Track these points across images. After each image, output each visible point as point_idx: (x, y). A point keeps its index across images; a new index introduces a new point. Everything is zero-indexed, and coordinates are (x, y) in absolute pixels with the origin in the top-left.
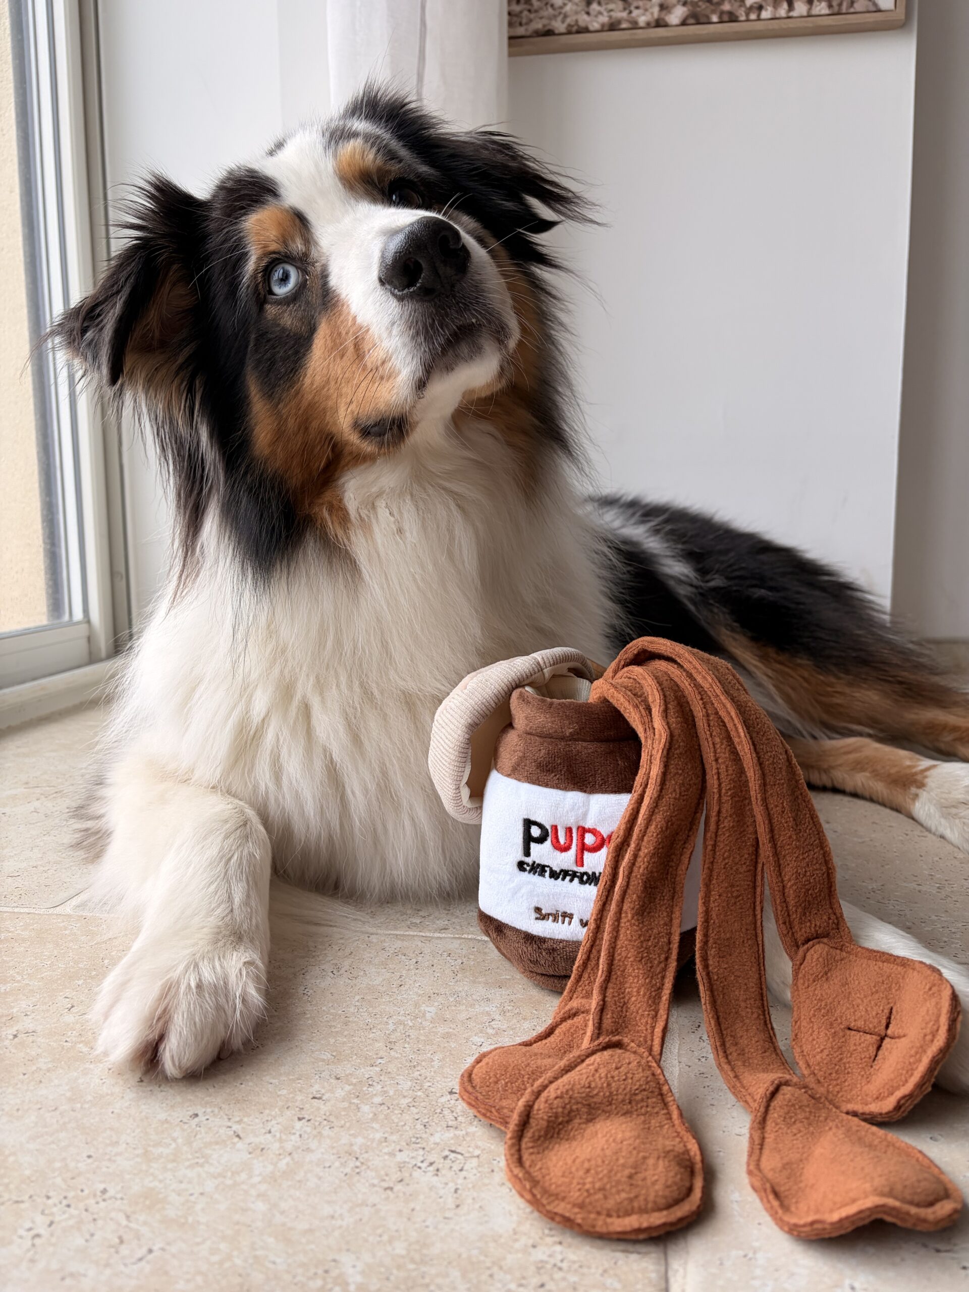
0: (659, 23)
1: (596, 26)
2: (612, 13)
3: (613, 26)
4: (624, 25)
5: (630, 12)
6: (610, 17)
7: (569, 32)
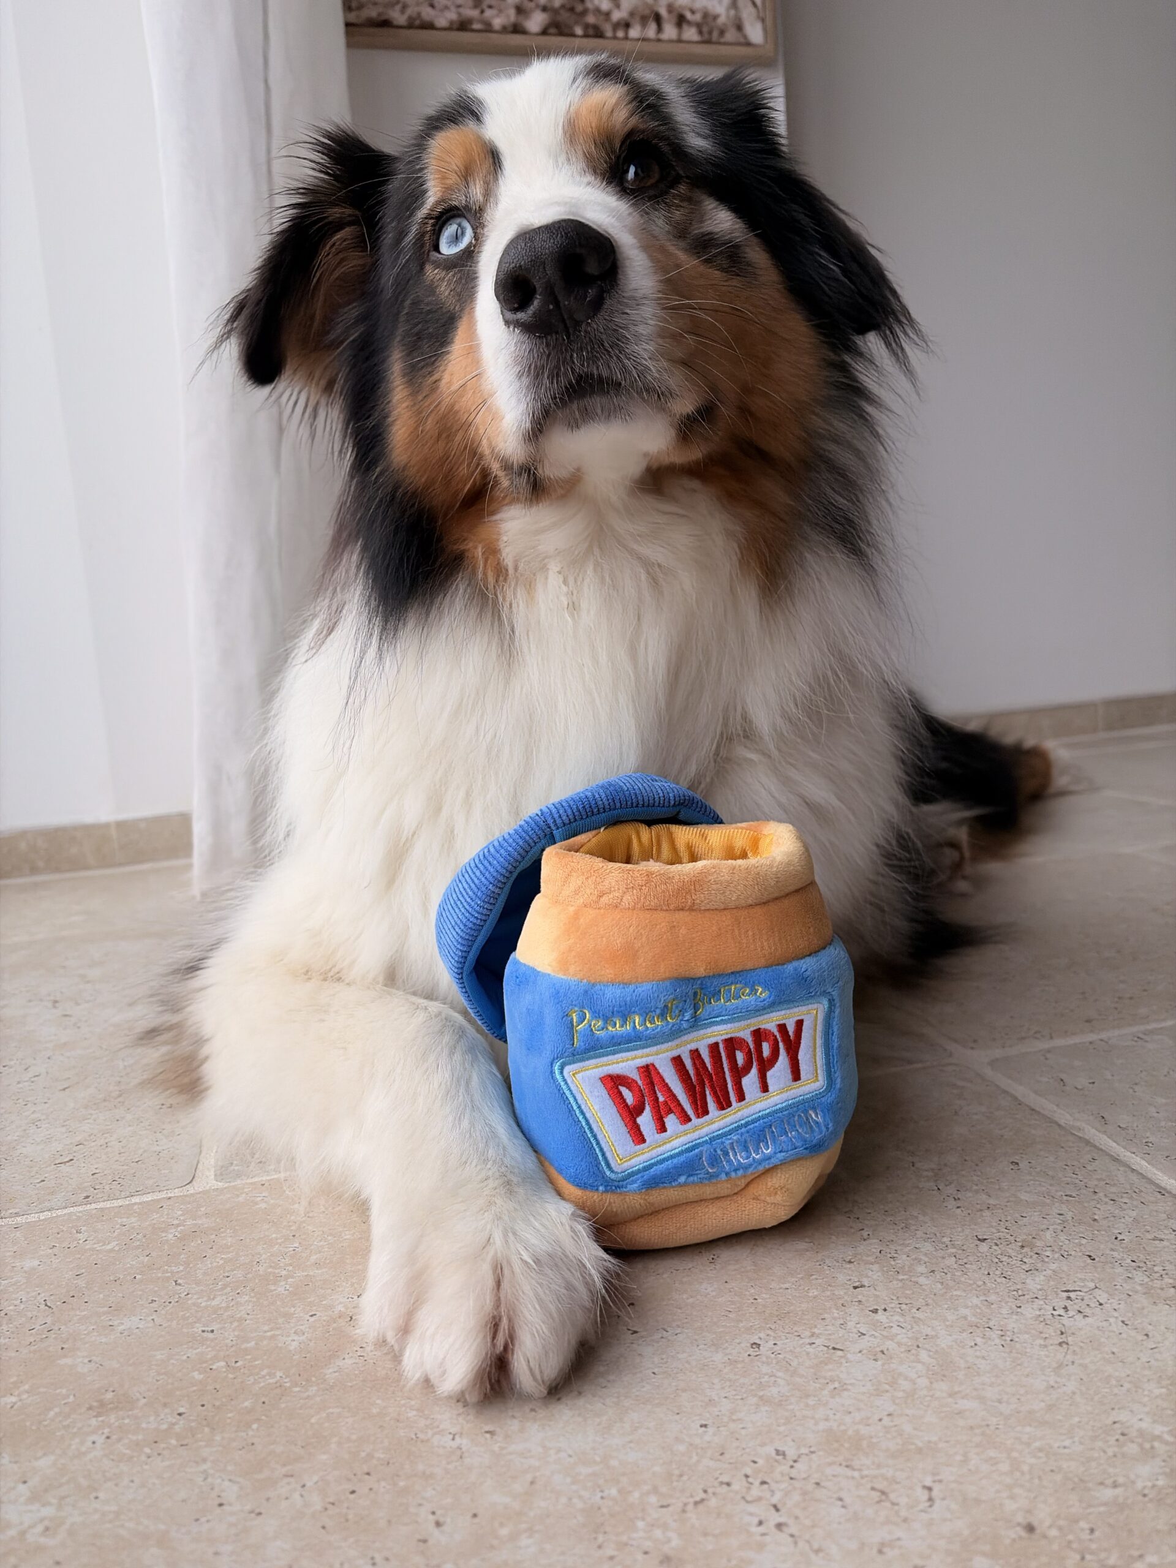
0: (517, 29)
1: (442, 22)
2: (461, 10)
3: (463, 26)
4: (476, 26)
5: (482, 12)
6: (459, 14)
7: (410, 26)
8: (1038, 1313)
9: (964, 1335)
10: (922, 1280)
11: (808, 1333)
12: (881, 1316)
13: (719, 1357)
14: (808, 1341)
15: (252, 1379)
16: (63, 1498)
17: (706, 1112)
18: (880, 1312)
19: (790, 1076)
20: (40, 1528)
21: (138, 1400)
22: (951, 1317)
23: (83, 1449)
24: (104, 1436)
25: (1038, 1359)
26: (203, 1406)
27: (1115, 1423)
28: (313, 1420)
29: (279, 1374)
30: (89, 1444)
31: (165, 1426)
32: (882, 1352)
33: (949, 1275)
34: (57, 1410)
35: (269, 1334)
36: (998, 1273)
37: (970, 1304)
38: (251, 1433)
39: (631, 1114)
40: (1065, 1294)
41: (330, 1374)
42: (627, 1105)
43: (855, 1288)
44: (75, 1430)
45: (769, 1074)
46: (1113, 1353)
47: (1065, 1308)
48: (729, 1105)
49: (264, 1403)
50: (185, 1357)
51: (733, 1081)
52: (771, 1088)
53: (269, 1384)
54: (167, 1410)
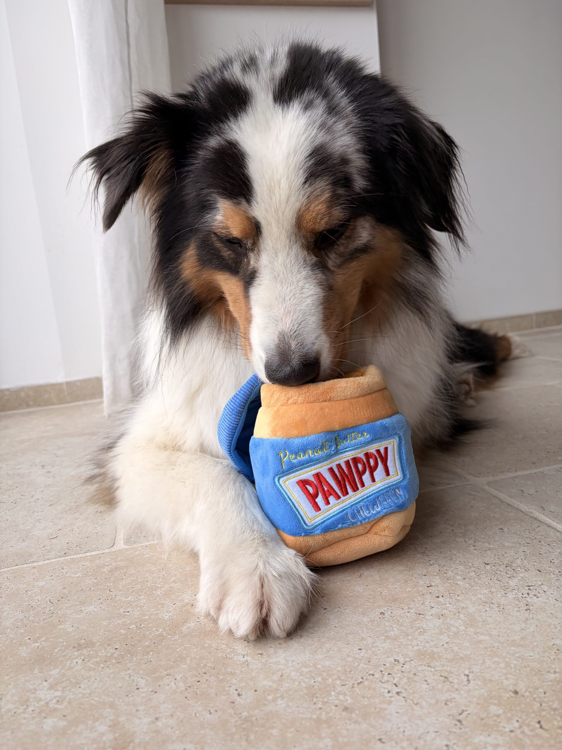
8: (515, 596)
9: (481, 607)
10: (459, 582)
11: (406, 607)
12: (441, 599)
13: (365, 619)
14: (407, 611)
15: (148, 632)
16: (64, 688)
17: (347, 493)
18: (440, 597)
19: (384, 474)
20: (55, 701)
21: (96, 643)
22: (474, 599)
23: (72, 666)
24: (81, 660)
25: (516, 617)
26: (126, 645)
27: (554, 645)
28: (178, 650)
29: (161, 630)
30: (75, 663)
31: (109, 654)
32: (442, 615)
33: (472, 580)
34: (59, 648)
35: (155, 613)
36: (495, 578)
37: (483, 593)
38: (149, 656)
39: (312, 498)
40: (528, 588)
41: (184, 629)
42: (310, 493)
43: (428, 587)
44: (68, 657)
45: (375, 473)
46: (552, 614)
47: (528, 594)
48: (358, 489)
49: (154, 643)
50: (116, 624)
51: (358, 477)
52: (376, 480)
53: (156, 634)
54: (110, 647)
